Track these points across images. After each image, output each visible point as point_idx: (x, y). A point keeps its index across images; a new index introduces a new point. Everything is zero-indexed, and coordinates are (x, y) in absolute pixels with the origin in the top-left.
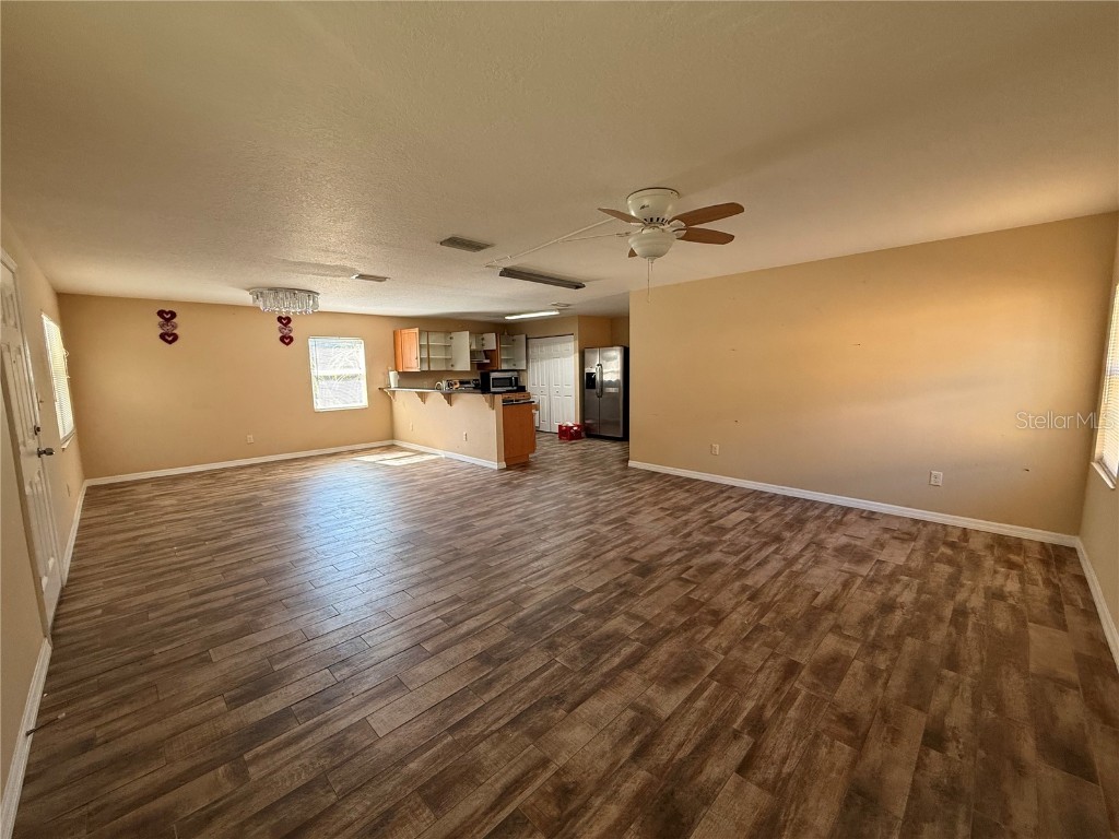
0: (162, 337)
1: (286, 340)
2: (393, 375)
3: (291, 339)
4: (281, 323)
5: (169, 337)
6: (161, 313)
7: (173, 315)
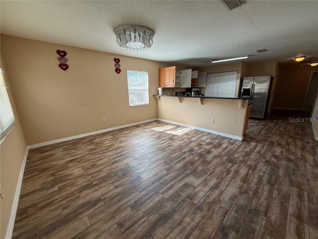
0: (60, 66)
1: (118, 71)
2: (160, 89)
3: (120, 70)
4: (116, 62)
5: (64, 66)
6: (58, 52)
7: (65, 54)
